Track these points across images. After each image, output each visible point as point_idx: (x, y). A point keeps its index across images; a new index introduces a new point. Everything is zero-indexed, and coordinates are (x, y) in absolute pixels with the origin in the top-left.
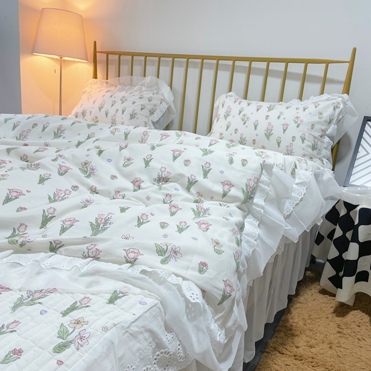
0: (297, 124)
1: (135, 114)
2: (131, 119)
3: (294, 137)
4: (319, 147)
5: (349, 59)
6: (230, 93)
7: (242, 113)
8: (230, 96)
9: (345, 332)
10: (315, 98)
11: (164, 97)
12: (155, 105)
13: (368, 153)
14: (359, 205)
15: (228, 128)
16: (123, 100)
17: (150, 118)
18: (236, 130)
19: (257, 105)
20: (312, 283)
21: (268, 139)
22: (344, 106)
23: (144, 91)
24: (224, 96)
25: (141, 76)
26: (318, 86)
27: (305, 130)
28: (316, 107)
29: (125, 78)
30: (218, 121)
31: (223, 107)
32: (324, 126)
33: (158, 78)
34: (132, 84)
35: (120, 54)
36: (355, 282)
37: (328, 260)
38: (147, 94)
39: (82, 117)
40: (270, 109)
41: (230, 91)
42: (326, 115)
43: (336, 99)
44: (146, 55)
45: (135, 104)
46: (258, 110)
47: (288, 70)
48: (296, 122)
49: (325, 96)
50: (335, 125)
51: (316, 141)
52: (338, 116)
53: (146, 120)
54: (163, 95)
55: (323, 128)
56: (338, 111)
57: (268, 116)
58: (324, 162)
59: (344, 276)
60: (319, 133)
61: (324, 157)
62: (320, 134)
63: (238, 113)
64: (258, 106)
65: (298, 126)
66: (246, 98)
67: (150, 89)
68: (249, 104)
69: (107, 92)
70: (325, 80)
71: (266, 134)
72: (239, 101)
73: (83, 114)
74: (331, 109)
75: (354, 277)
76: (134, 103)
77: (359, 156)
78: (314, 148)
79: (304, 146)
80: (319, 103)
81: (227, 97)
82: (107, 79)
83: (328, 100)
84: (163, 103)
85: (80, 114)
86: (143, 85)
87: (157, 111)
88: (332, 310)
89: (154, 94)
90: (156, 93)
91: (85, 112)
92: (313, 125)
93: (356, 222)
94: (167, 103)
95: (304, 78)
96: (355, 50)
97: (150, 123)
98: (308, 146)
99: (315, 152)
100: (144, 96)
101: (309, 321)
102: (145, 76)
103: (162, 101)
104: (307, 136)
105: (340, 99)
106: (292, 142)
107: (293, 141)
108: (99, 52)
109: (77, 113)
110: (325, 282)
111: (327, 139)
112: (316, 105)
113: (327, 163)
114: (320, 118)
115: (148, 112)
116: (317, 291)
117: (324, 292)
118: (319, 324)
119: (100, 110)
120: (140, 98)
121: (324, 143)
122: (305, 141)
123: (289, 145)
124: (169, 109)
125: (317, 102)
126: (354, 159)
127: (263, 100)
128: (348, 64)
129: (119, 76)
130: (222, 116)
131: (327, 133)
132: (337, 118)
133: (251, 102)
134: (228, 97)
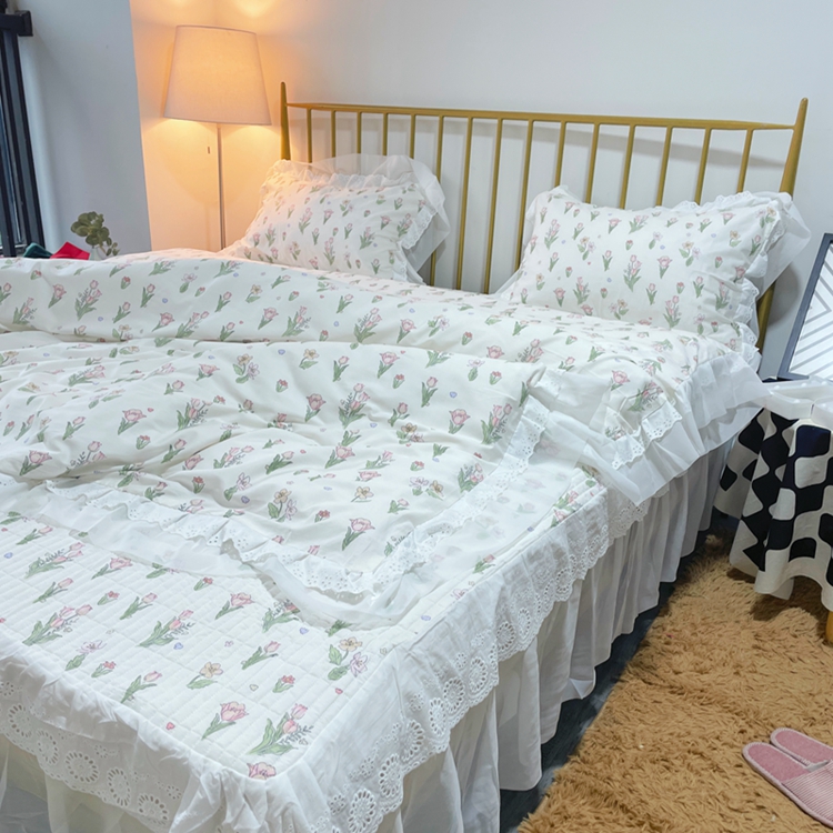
0: (686, 259)
1: (370, 237)
2: (363, 247)
3: (681, 284)
4: (730, 302)
5: (793, 121)
6: (558, 190)
7: (580, 237)
8: (556, 197)
9: (767, 646)
10: (726, 199)
11: (425, 197)
12: (409, 215)
13: (829, 310)
14: (797, 420)
15: (552, 264)
16: (346, 208)
17: (400, 243)
18: (569, 269)
19: (611, 218)
20: (715, 559)
21: (631, 287)
22: (783, 217)
23: (385, 187)
24: (544, 196)
25: (379, 154)
26: (733, 174)
27: (703, 271)
28: (726, 221)
29: (345, 158)
30: (532, 250)
31: (542, 221)
32: (742, 259)
33: (412, 157)
34: (360, 171)
35: (334, 109)
36: (790, 559)
37: (743, 518)
38: (392, 194)
39: (268, 243)
40: (635, 226)
41: (557, 183)
42: (745, 238)
43: (766, 203)
44: (387, 111)
45: (370, 216)
46: (611, 229)
47: (672, 141)
48: (685, 255)
49: (746, 196)
50: (763, 255)
51: (725, 289)
52: (770, 238)
53: (393, 247)
54: (422, 192)
55: (740, 263)
56: (769, 227)
57: (630, 242)
58: (741, 330)
59: (769, 547)
60: (731, 273)
61: (741, 319)
62: (733, 276)
63: (573, 234)
64: (611, 221)
65: (688, 263)
66: (588, 200)
67: (397, 182)
68: (593, 217)
69: (314, 190)
70: (746, 161)
71: (626, 278)
72: (574, 208)
73: (269, 237)
74: (757, 224)
75: (788, 550)
76: (367, 213)
77: (809, 315)
78: (720, 304)
79: (700, 301)
80: (733, 212)
81: (550, 200)
82: (311, 161)
83: (750, 204)
84: (425, 210)
85: (263, 238)
86: (382, 173)
87: (411, 226)
88: (749, 608)
89: (404, 192)
90: (410, 190)
91: (273, 234)
92: (719, 259)
93: (792, 452)
94: (432, 209)
95: (705, 156)
96: (805, 104)
97: (400, 252)
98: (708, 301)
99: (723, 311)
100: (387, 197)
101: (702, 629)
102: (385, 154)
103: (422, 204)
104: (706, 282)
105: (775, 202)
106: (677, 294)
107: (679, 292)
108: (292, 105)
109: (258, 235)
110: (737, 557)
111: (747, 285)
112: (728, 217)
113: (746, 331)
114: (733, 245)
115: (395, 230)
116: (725, 573)
117: (736, 574)
118: (720, 632)
119: (302, 231)
120: (379, 202)
121: (741, 292)
122: (702, 291)
123: (671, 299)
124: (436, 221)
125: (729, 209)
126: (800, 321)
127: (622, 205)
128: (792, 131)
129: (334, 155)
130: (541, 241)
131: (748, 271)
132: (769, 241)
133: (599, 210)
134: (553, 199)
